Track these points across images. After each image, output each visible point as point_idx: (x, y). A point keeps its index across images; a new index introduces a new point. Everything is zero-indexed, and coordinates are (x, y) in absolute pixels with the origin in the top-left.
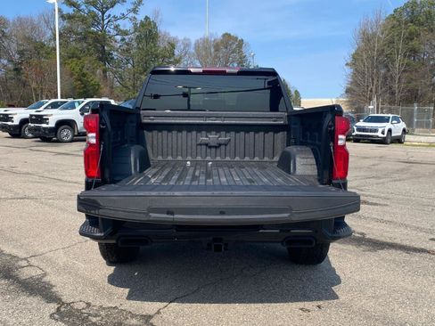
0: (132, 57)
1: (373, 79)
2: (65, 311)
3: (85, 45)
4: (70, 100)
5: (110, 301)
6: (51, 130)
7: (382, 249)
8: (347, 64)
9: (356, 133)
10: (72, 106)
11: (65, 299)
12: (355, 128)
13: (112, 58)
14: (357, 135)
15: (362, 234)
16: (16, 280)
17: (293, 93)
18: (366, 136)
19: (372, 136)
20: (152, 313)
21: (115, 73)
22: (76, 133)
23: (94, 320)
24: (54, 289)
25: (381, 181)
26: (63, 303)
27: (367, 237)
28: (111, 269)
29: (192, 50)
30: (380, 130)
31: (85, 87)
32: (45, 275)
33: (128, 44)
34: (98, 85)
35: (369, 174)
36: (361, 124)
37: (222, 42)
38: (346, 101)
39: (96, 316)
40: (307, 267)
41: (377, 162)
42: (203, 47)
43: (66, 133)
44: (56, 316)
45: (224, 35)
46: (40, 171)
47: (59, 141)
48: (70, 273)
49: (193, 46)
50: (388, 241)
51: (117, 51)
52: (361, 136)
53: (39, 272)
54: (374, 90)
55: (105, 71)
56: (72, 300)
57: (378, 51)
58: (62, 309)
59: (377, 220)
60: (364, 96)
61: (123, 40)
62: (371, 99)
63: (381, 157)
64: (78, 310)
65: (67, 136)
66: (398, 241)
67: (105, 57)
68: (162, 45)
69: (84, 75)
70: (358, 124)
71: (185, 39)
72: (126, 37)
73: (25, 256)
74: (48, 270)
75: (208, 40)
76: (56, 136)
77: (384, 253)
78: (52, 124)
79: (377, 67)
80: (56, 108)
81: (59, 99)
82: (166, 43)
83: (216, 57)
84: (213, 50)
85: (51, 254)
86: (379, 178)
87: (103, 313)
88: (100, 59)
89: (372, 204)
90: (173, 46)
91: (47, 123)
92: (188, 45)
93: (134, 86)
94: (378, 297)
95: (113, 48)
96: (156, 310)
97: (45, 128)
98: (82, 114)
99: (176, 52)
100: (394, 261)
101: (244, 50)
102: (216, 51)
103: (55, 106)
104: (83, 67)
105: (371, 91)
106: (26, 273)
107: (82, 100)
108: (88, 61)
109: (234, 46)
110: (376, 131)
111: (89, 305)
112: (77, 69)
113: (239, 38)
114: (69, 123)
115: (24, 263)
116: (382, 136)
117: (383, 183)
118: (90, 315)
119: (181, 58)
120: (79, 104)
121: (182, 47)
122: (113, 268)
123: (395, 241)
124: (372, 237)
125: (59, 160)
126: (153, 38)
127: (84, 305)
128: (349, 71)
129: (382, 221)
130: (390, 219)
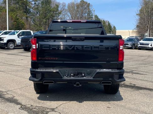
0: (39, 11)
1: (148, 22)
2: (24, 108)
3: (18, 5)
4: (13, 31)
5: (39, 104)
6: (5, 44)
7: (141, 90)
8: (137, 15)
9: (139, 45)
10: (14, 34)
11: (23, 104)
12: (139, 43)
13: (30, 12)
14: (140, 47)
15: (135, 85)
16: (4, 98)
17: (113, 27)
18: (144, 47)
19: (146, 47)
20: (54, 108)
21: (31, 18)
22: (16, 45)
23: (34, 110)
24: (18, 101)
25: (147, 65)
26: (23, 105)
27: (136, 85)
28: (38, 95)
29: (66, 8)
30: (150, 44)
31: (18, 25)
32: (14, 97)
33: (37, 5)
34: (24, 24)
35: (142, 63)
36: (142, 42)
37: (80, 4)
38: (136, 32)
39: (35, 109)
40: (111, 95)
41: (146, 58)
42: (72, 7)
43: (11, 45)
44: (21, 109)
45: (81, 1)
46: (3, 61)
47: (9, 49)
48: (23, 96)
49: (67, 6)
50: (144, 87)
51: (33, 8)
52: (141, 47)
53: (12, 96)
54: (149, 26)
55: (27, 18)
56: (26, 104)
57: (151, 8)
58: (23, 107)
59: (141, 80)
60: (144, 29)
61: (35, 3)
62: (147, 31)
63: (149, 56)
64: (28, 107)
65: (12, 46)
66: (148, 87)
67: (27, 11)
68: (53, 6)
69: (18, 19)
70: (140, 42)
71: (63, 3)
72: (36, 2)
73: (5, 91)
74: (15, 95)
75: (73, 3)
76: (7, 46)
77: (141, 91)
78: (5, 41)
79: (150, 16)
80: (7, 34)
81: (8, 30)
82: (54, 5)
83: (77, 11)
84: (76, 8)
85: (15, 90)
86: (146, 64)
87: (37, 108)
88: (25, 12)
89: (140, 74)
90: (57, 6)
91: (3, 41)
92: (65, 6)
93: (40, 24)
94: (135, 104)
95: (30, 7)
96: (56, 107)
97: (2, 43)
98: (18, 37)
99: (59, 9)
100: (145, 93)
101: (90, 8)
102: (77, 8)
103: (6, 33)
104: (17, 15)
105: (147, 27)
106: (7, 96)
107: (18, 31)
108: (19, 13)
109: (86, 6)
110: (148, 45)
111: (32, 106)
112: (14, 16)
113: (88, 3)
114: (13, 41)
115: (5, 93)
116: (151, 47)
117: (147, 66)
118: (33, 108)
119: (61, 12)
120: (17, 33)
121: (62, 6)
122: (39, 95)
123: (147, 87)
124: (138, 86)
125: (10, 56)
126: (49, 3)
127: (30, 106)
128: (138, 17)
129: (143, 80)
130: (146, 79)
